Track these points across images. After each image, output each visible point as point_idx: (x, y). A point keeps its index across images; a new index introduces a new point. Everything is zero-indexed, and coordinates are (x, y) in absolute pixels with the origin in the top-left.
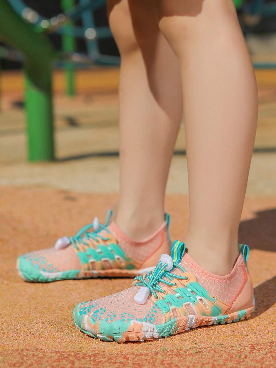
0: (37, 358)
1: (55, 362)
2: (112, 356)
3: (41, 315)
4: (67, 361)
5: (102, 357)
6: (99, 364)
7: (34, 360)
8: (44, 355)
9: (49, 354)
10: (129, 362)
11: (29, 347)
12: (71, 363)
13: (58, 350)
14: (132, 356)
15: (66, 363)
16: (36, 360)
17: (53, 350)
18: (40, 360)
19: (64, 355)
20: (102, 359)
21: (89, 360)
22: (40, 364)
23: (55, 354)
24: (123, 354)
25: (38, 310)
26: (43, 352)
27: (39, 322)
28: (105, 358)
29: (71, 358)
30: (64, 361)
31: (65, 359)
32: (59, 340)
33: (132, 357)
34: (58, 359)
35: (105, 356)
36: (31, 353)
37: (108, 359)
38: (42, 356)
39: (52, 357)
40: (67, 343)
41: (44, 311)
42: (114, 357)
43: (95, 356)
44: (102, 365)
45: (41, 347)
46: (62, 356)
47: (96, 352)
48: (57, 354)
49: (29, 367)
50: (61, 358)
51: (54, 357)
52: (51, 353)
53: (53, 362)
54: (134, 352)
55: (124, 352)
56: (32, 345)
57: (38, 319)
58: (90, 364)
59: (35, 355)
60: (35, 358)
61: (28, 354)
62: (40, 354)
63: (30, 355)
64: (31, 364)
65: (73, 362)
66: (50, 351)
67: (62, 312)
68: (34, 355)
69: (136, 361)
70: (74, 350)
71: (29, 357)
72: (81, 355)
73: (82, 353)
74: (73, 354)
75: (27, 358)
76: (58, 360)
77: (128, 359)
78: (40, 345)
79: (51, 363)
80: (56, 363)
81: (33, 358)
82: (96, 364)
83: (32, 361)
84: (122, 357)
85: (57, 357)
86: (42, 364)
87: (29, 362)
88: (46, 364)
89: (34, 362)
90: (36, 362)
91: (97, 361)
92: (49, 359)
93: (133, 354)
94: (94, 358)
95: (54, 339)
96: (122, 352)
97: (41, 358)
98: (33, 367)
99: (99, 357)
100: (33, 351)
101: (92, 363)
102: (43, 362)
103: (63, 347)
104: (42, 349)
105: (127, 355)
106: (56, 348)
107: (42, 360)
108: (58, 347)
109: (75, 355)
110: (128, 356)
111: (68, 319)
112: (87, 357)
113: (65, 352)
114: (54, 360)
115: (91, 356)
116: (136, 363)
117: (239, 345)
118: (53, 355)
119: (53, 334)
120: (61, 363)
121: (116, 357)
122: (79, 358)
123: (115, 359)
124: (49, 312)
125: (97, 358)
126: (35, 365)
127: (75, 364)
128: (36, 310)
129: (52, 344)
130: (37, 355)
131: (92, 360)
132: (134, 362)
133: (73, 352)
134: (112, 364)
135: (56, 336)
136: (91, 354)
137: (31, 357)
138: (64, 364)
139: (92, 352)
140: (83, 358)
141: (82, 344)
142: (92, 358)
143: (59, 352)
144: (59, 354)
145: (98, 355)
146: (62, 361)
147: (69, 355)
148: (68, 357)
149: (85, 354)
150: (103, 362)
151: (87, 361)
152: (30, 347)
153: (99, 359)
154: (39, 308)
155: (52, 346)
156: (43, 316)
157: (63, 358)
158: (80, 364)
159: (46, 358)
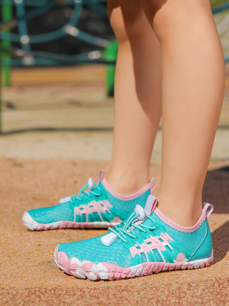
0: (11, 295)
1: (26, 297)
2: (69, 289)
3: (9, 259)
4: (35, 296)
5: (60, 291)
6: (60, 297)
7: (9, 298)
8: (17, 293)
9: (21, 291)
10: (87, 294)
11: (3, 287)
12: (38, 297)
13: (26, 287)
14: (87, 289)
15: (35, 298)
16: (11, 298)
17: (23, 287)
18: (14, 297)
19: (32, 291)
20: (61, 292)
21: (51, 294)
22: (15, 300)
23: (25, 291)
24: (78, 288)
25: (5, 254)
26: (16, 290)
27: (8, 265)
28: (63, 291)
29: (37, 293)
30: (33, 296)
31: (33, 295)
32: (26, 278)
33: (87, 291)
34: (28, 294)
35: (62, 290)
36: (6, 291)
37: (67, 292)
38: (15, 293)
39: (23, 293)
40: (32, 280)
41: (11, 255)
42: (71, 291)
43: (54, 289)
44: (63, 297)
45: (13, 286)
46: (30, 292)
47: (54, 287)
48: (26, 291)
49: (5, 304)
50: (30, 294)
51: (24, 293)
52: (22, 290)
53: (25, 298)
54: (88, 286)
55: (79, 286)
56: (6, 284)
57: (7, 262)
58: (52, 297)
59: (10, 293)
60: (10, 295)
61: (3, 293)
62: (13, 292)
63: (5, 293)
64: (6, 302)
65: (39, 297)
66: (21, 288)
67: (25, 257)
68: (8, 293)
69: (92, 294)
70: (38, 286)
71: (5, 295)
72: (43, 290)
73: (44, 288)
74: (38, 289)
75: (3, 296)
76: (29, 296)
77: (84, 292)
78: (12, 284)
79: (24, 299)
80: (27, 299)
81: (8, 295)
82: (57, 297)
83: (7, 298)
84: (78, 290)
85: (27, 293)
86: (17, 300)
87: (5, 300)
88: (20, 300)
89: (9, 299)
90: (11, 300)
91: (57, 294)
92: (22, 296)
93: (88, 288)
94: (54, 291)
95: (22, 278)
96: (77, 286)
97: (15, 295)
98: (8, 303)
99: (58, 291)
100: (7, 290)
101: (54, 296)
102: (18, 299)
103: (30, 284)
104: (14, 288)
105: (82, 288)
106: (25, 285)
107: (16, 297)
108: (26, 284)
109: (39, 291)
110: (83, 290)
111: (29, 261)
112: (48, 291)
113: (32, 288)
114: (26, 296)
115: (51, 290)
116: (92, 295)
117: (176, 283)
118: (24, 291)
119: (21, 274)
120: (31, 298)
121: (73, 290)
122: (43, 293)
123: (72, 292)
124: (15, 256)
125: (56, 292)
126: (10, 302)
127: (42, 298)
128: (3, 254)
129: (21, 282)
130: (11, 293)
131: (53, 294)
132: (91, 295)
133: (38, 288)
134: (71, 296)
135: (23, 275)
136: (50, 288)
137: (6, 295)
138: (33, 299)
139: (51, 287)
140: (46, 292)
141: (42, 280)
142: (53, 292)
143: (28, 289)
144: (28, 291)
145: (57, 289)
146: (31, 296)
147: (35, 291)
148: (35, 292)
149: (46, 289)
150: (62, 294)
151: (49, 295)
152: (5, 286)
153: (58, 292)
154: (6, 252)
155: (22, 284)
156: (10, 260)
157: (31, 293)
158: (44, 297)
159: (19, 295)
